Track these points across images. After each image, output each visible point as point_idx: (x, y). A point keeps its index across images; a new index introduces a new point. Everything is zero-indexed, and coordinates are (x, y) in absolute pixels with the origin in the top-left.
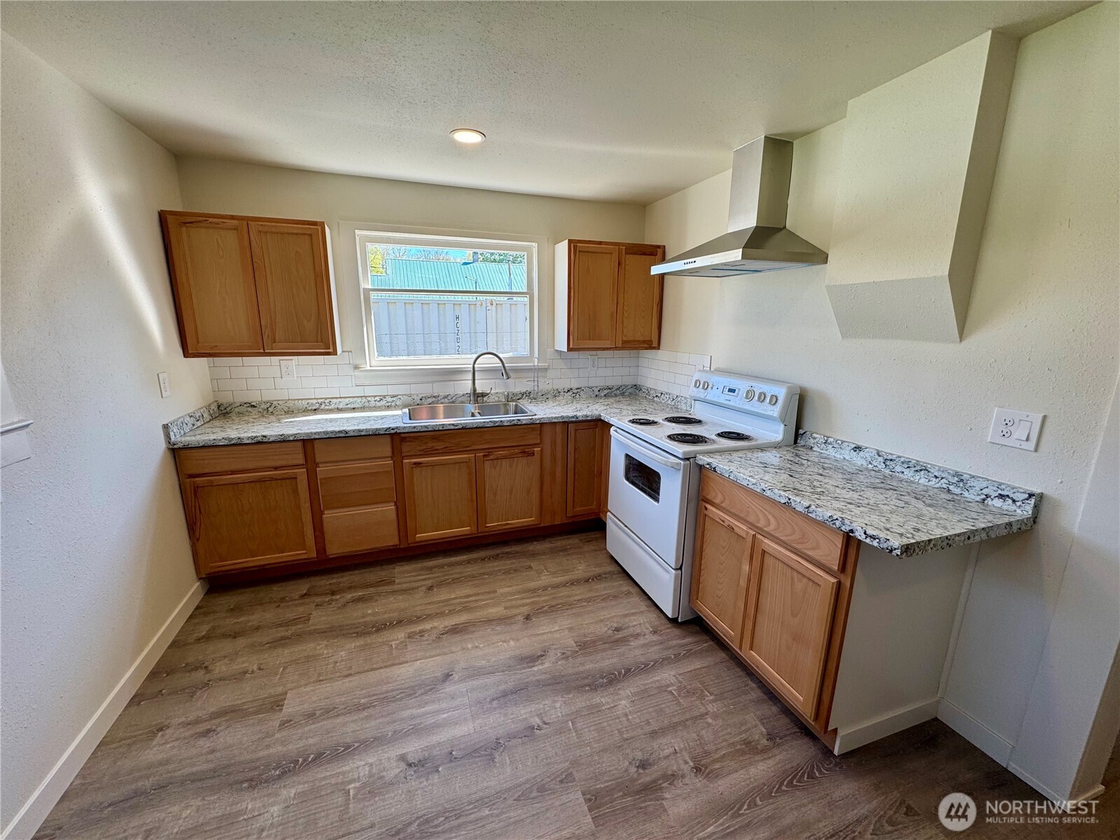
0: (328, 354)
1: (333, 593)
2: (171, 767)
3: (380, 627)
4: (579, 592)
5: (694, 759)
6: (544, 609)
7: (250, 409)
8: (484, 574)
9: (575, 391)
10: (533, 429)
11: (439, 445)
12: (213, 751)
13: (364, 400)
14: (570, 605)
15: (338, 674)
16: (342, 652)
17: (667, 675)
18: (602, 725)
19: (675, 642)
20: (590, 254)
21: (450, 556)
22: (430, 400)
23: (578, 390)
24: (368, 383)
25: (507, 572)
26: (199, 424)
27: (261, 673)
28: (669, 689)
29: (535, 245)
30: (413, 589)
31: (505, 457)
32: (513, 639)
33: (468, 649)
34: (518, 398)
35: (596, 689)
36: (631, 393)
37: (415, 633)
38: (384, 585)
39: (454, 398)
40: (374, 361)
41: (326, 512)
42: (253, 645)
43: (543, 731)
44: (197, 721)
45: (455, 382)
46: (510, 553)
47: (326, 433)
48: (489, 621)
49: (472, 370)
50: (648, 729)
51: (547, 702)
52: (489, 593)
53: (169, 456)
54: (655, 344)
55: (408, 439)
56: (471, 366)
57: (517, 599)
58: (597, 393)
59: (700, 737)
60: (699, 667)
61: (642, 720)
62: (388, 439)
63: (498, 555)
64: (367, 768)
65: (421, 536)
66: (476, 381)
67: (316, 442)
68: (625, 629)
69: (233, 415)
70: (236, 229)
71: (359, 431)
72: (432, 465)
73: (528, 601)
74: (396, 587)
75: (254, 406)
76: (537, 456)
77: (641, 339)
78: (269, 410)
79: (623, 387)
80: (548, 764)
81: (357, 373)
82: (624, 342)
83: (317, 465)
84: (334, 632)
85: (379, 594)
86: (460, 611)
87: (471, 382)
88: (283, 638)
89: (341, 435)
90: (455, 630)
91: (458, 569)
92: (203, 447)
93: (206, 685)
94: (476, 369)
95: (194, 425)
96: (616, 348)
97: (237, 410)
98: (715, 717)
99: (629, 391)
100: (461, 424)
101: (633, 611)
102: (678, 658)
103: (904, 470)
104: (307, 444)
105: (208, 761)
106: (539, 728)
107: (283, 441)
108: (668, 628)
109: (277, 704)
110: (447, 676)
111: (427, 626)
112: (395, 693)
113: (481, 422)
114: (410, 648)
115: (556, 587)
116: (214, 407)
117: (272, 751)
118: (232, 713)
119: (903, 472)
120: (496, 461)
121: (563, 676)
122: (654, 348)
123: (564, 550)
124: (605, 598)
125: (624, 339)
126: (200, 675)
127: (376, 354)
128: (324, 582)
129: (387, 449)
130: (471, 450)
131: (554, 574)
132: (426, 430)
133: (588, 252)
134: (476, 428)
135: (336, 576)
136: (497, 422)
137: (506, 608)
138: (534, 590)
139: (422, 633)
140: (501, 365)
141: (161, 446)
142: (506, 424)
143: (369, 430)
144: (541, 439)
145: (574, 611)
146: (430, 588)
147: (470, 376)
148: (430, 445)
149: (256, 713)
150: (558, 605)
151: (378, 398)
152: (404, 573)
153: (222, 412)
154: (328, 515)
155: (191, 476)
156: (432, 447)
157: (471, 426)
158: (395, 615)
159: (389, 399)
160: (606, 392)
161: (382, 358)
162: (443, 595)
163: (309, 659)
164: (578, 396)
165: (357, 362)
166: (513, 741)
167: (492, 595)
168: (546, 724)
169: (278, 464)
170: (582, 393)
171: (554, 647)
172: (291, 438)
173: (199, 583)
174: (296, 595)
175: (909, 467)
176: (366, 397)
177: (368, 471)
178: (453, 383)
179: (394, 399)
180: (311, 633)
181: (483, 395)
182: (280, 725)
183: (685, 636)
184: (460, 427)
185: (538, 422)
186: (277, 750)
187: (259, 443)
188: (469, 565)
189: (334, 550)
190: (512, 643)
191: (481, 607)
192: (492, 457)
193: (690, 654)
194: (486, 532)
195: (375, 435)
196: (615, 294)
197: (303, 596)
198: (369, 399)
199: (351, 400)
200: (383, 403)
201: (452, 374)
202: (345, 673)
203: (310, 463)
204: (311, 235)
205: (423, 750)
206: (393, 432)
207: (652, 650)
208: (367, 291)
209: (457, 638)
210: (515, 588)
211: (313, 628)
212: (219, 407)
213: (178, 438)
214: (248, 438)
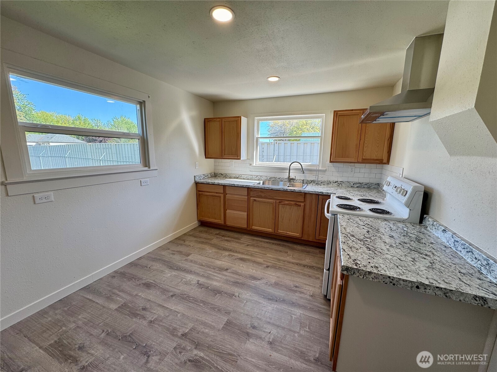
0: (238, 159)
1: (223, 236)
2: (163, 257)
3: (225, 249)
4: (296, 268)
5: (273, 339)
6: (277, 267)
7: (221, 175)
8: (268, 248)
9: (340, 183)
10: (301, 195)
11: (263, 195)
12: (171, 258)
13: (251, 176)
14: (287, 270)
15: (205, 255)
16: (210, 251)
17: (298, 312)
18: (254, 308)
19: (316, 304)
20: (345, 116)
21: (264, 239)
22: (273, 179)
23: (341, 183)
24: (253, 171)
25: (276, 250)
26: (206, 177)
27: (192, 247)
28: (292, 316)
29: (324, 114)
30: (243, 243)
31: (287, 205)
32: (255, 270)
33: (240, 266)
34: (310, 182)
35: (265, 298)
36: (374, 188)
37: (231, 255)
38: (237, 239)
39: (282, 180)
40: (257, 162)
41: (227, 210)
42: (196, 241)
43: (235, 298)
44: (174, 251)
45: (284, 173)
46: (285, 245)
47: (229, 184)
48: (254, 262)
49: (289, 168)
50: (268, 320)
51: (245, 292)
52: (264, 254)
53: (195, 185)
54: (385, 161)
55: (253, 191)
56: (289, 167)
57: (271, 260)
58: (352, 185)
59: (285, 336)
60: (317, 318)
61: (270, 317)
62: (246, 189)
63: (280, 244)
64: (190, 278)
65: (254, 227)
66: (290, 173)
67: (227, 187)
68: (300, 288)
69: (217, 177)
70: (219, 121)
71: (238, 185)
72: (259, 201)
73: (274, 262)
74: (240, 241)
75: (222, 175)
76: (302, 207)
77: (375, 158)
78: (225, 176)
79: (369, 184)
80: (227, 306)
81: (250, 167)
82: (363, 159)
83: (226, 194)
84: (214, 246)
85: (233, 241)
86: (249, 255)
87: (288, 173)
88: (203, 242)
89: (233, 185)
90: (242, 259)
91: (263, 243)
92: (201, 183)
93: (181, 245)
94: (291, 168)
95: (204, 177)
96: (358, 162)
97: (218, 175)
98: (301, 336)
99: (373, 186)
100: (271, 188)
101: (311, 285)
102: (311, 310)
103: (462, 250)
104: (224, 186)
105: (169, 259)
106: (236, 297)
107: (219, 185)
108: (321, 298)
109: (188, 255)
110: (227, 269)
111: (236, 255)
112: (211, 266)
113: (278, 188)
114: (226, 258)
115: (289, 262)
116: (213, 174)
117: (179, 264)
118: (180, 253)
119: (461, 252)
120: (284, 206)
121: (259, 288)
122: (385, 163)
123: (308, 252)
124: (304, 275)
125: (364, 158)
126: (182, 242)
127: (258, 160)
128: (223, 232)
129: (245, 193)
130: (274, 199)
131: (294, 258)
132: (258, 188)
133: (344, 115)
134: (276, 190)
135: (228, 232)
136: (285, 189)
137: (264, 261)
138: (279, 260)
139: (232, 256)
140: (301, 167)
141: (193, 181)
142: (288, 190)
143: (241, 185)
144: (304, 200)
145: (287, 273)
146: (248, 245)
147: (288, 171)
148: (260, 194)
149: (184, 255)
150: (283, 268)
151: (256, 176)
152: (245, 239)
153: (215, 175)
154: (228, 211)
155: (199, 191)
156: (260, 195)
157: (274, 189)
158: (231, 248)
159: (259, 177)
160: (358, 185)
161: (260, 162)
162: (251, 249)
163: (203, 249)
164: (341, 185)
165: (251, 163)
166: (225, 294)
167: (264, 255)
168: (239, 297)
169: (217, 192)
170: (343, 184)
171: (266, 279)
172: (220, 184)
173: (197, 222)
174: (214, 233)
175: (464, 248)
176: (252, 175)
177: (240, 199)
178: (283, 173)
179: (261, 177)
180: (209, 243)
181: (292, 179)
182: (185, 260)
183: (324, 305)
184: (270, 189)
185: (303, 192)
186: (180, 264)
187: (213, 184)
188: (267, 244)
189: (229, 223)
190: (254, 271)
191: (256, 257)
192: (282, 203)
193: (319, 312)
194: (277, 233)
195: (242, 187)
196: (359, 135)
197: (216, 234)
198: (253, 176)
199: (248, 176)
200: (257, 178)
201: (282, 169)
202: (206, 256)
203: (225, 193)
204: (237, 121)
205: (204, 282)
206: (248, 187)
207: (302, 300)
208: (257, 138)
209: (241, 262)
210: (274, 256)
211: (210, 242)
212: (214, 174)
213: (198, 180)
214: (211, 182)
